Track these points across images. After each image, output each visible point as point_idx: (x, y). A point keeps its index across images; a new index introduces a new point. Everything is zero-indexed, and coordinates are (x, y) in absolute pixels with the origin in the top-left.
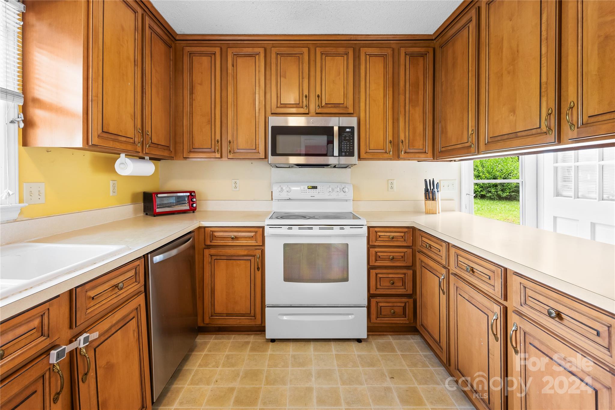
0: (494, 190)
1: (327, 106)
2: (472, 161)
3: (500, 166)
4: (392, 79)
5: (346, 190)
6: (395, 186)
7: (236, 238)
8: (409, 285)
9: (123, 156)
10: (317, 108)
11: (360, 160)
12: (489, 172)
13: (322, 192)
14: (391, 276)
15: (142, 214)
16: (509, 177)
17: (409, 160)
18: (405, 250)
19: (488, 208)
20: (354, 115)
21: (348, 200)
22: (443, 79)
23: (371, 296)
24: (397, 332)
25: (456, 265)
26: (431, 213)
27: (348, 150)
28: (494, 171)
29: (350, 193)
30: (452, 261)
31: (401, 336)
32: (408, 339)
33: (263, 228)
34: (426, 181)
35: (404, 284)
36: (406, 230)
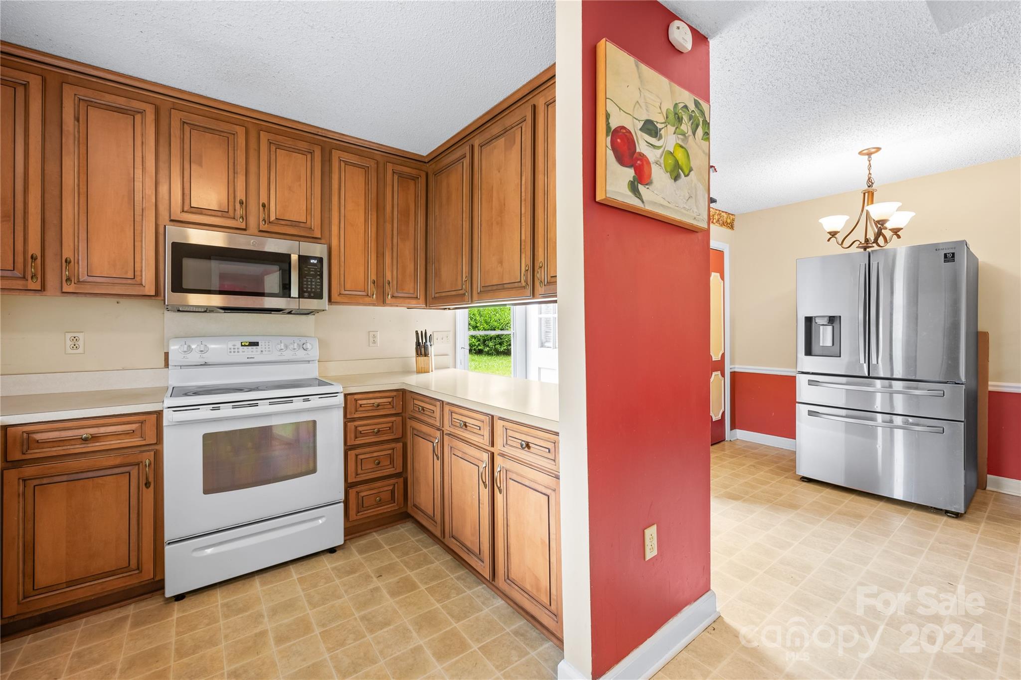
0: (492, 344)
1: (279, 223)
2: (467, 310)
3: (497, 315)
4: (375, 200)
5: (309, 346)
6: (378, 340)
7: (94, 438)
8: (399, 462)
10: (262, 223)
11: (331, 305)
12: (487, 323)
13: (267, 351)
14: (375, 454)
16: (507, 327)
17: (397, 306)
18: (393, 419)
19: (485, 366)
20: (323, 241)
21: (311, 361)
22: (437, 214)
23: (349, 486)
24: (384, 525)
25: (450, 423)
26: (423, 371)
27: (313, 290)
28: (492, 321)
29: (314, 350)
30: (446, 421)
31: (389, 529)
32: (398, 529)
33: (159, 414)
34: (417, 333)
35: (392, 462)
36: (394, 394)
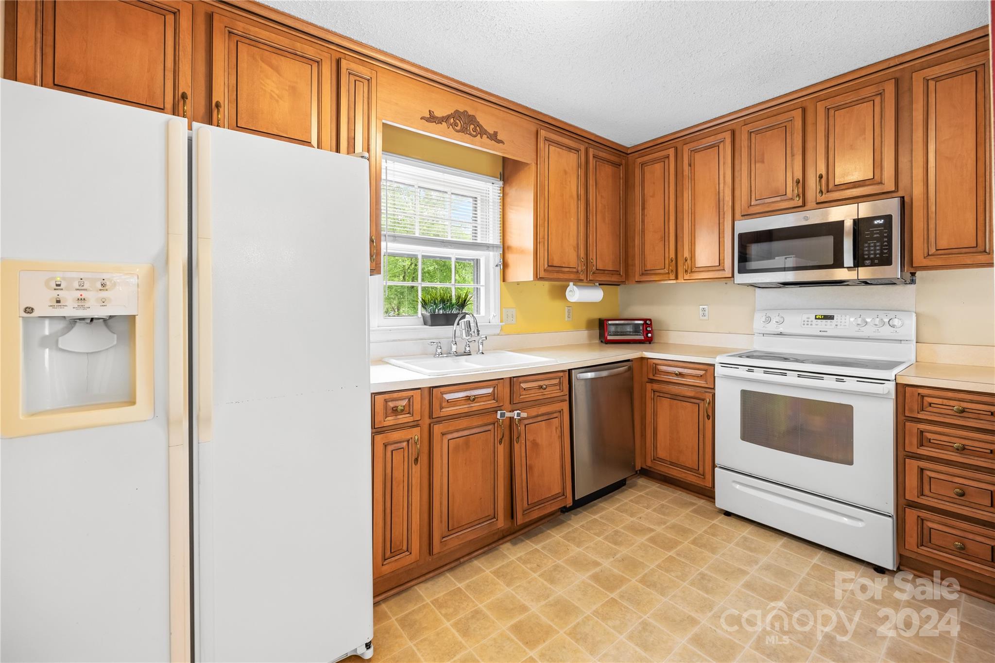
1: (839, 189)
5: (898, 322)
7: (680, 375)
9: (571, 284)
10: (818, 195)
13: (845, 323)
14: (957, 480)
15: (597, 341)
20: (893, 195)
21: (903, 340)
23: (904, 503)
27: (878, 256)
33: (713, 365)
